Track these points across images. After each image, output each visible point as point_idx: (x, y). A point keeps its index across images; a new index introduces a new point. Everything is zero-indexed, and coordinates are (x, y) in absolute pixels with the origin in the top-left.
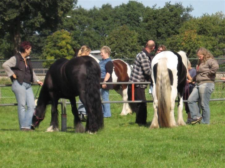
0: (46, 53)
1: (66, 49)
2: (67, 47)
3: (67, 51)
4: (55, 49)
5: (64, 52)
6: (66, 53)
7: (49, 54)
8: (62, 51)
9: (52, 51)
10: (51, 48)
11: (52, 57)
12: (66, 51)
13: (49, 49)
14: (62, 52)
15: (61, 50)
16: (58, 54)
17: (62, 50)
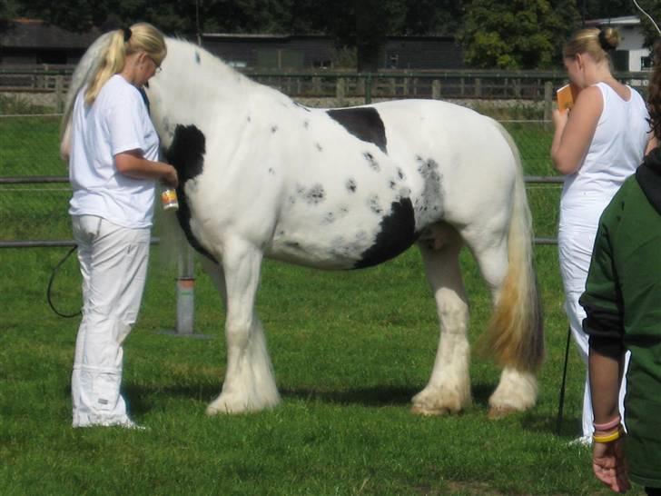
0: (476, 22)
1: (533, 11)
2: (538, 5)
3: (536, 17)
4: (501, 11)
5: (530, 22)
6: (533, 23)
7: (482, 25)
8: (523, 17)
9: (493, 17)
10: (489, 8)
11: (491, 35)
12: (534, 18)
13: (485, 11)
14: (522, 21)
15: (520, 13)
16: (511, 24)
17: (524, 13)
